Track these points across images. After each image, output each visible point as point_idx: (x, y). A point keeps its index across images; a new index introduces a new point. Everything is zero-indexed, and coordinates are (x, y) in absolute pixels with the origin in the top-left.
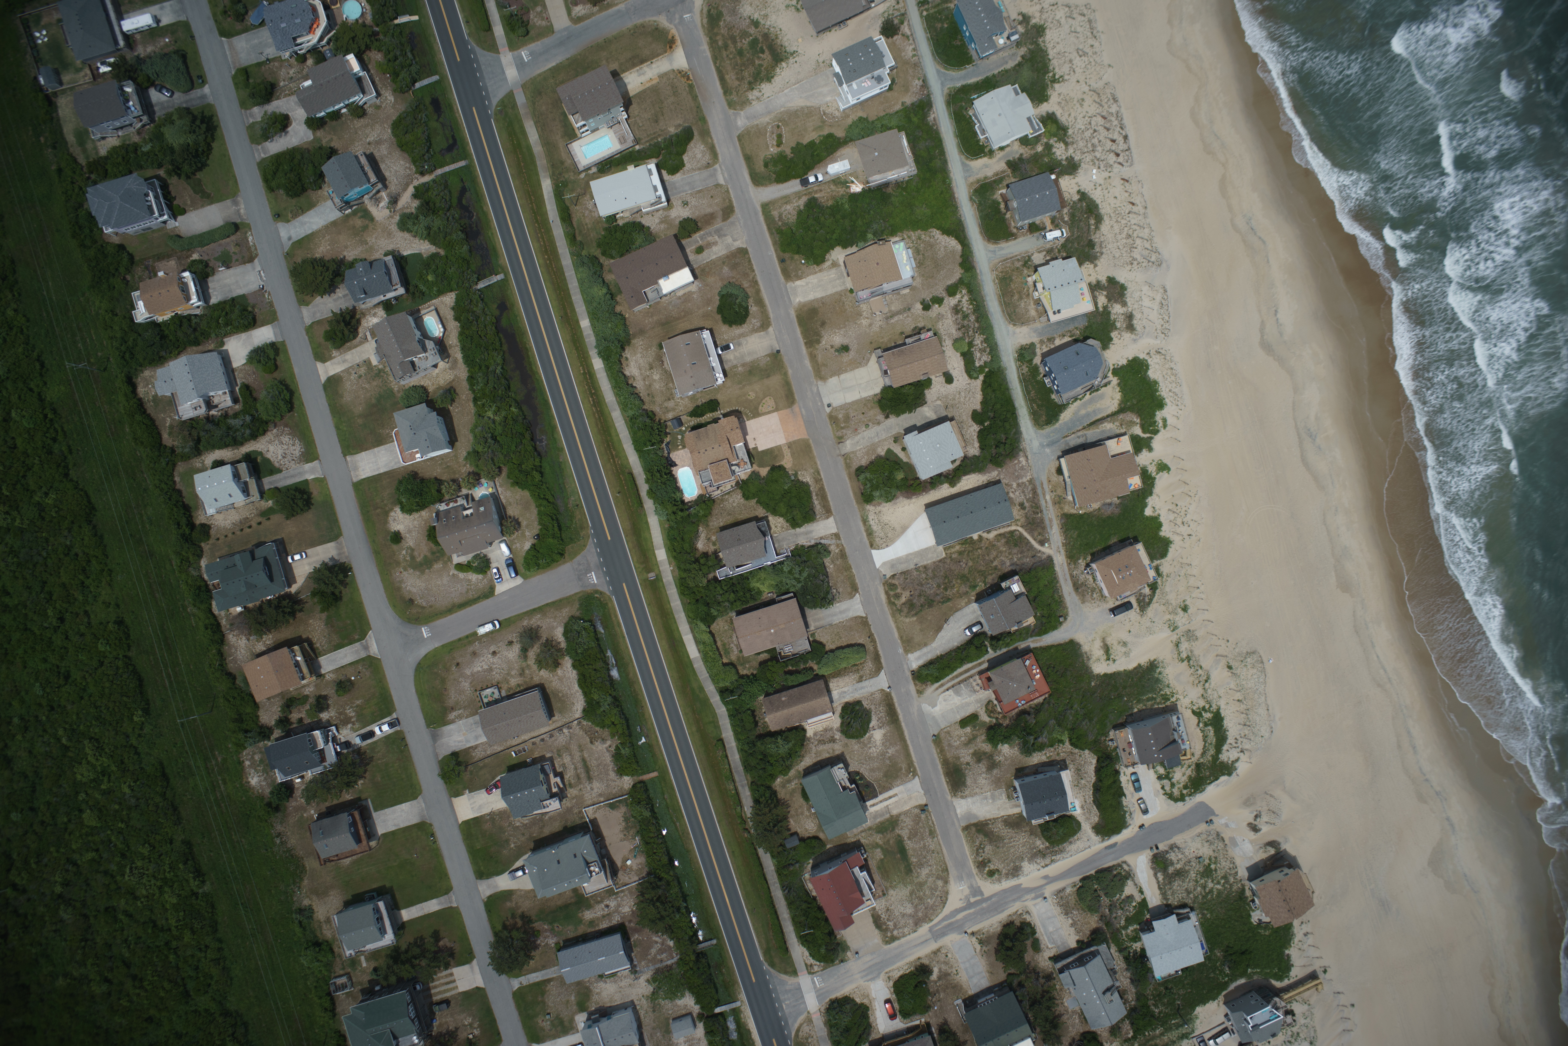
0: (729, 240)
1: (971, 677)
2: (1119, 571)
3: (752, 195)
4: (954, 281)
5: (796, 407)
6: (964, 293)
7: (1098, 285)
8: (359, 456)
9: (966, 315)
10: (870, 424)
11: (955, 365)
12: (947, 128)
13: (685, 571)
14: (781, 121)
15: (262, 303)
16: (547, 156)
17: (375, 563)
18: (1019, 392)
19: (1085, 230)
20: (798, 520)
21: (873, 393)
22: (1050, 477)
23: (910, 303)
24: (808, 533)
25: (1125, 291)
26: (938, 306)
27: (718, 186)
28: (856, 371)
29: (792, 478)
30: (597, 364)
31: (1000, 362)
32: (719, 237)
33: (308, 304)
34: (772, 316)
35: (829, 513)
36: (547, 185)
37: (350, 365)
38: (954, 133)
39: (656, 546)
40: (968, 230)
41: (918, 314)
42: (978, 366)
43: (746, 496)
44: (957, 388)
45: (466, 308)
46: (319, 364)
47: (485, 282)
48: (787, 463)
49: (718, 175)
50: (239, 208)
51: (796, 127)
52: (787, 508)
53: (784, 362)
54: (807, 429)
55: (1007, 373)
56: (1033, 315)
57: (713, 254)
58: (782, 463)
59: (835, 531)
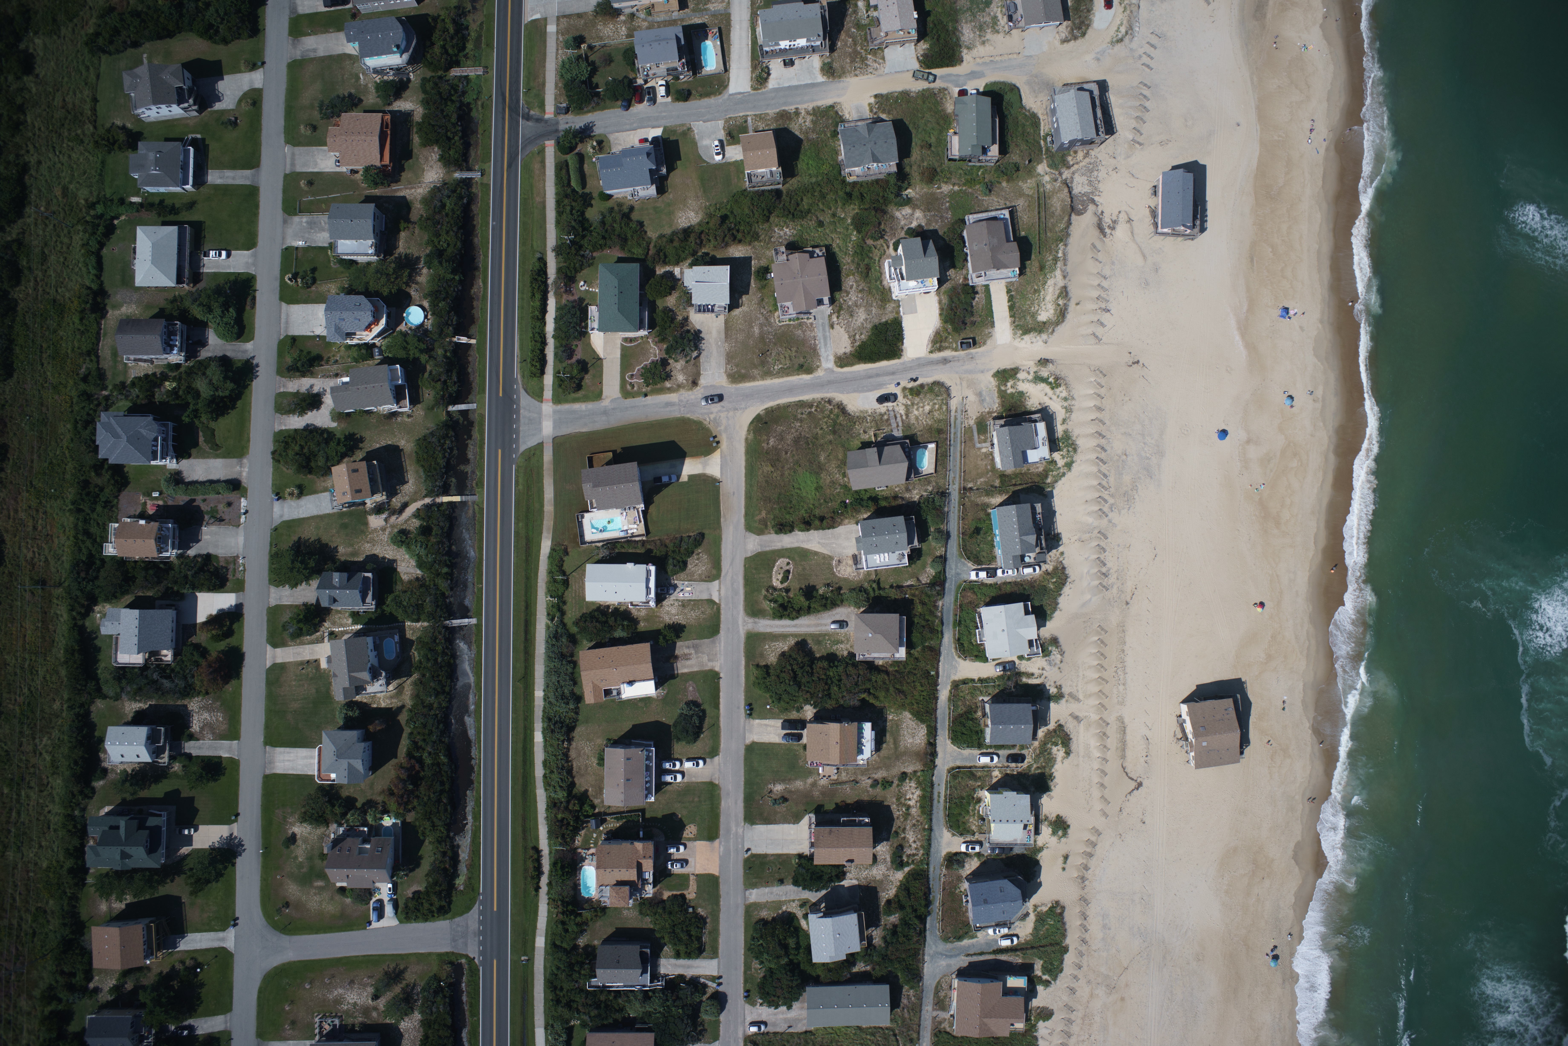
0: (705, 658)
3: (740, 622)
4: (909, 770)
5: (717, 842)
6: (913, 784)
7: (1046, 818)
8: (279, 750)
9: (908, 807)
10: (781, 881)
11: (883, 849)
12: (949, 619)
13: (558, 968)
14: (793, 559)
15: (235, 570)
16: (555, 517)
17: (261, 859)
18: (937, 897)
19: (1051, 760)
20: (682, 955)
21: (795, 852)
22: (938, 988)
23: (859, 777)
24: (689, 967)
25: (1070, 831)
26: (885, 788)
27: (711, 602)
28: (786, 826)
29: (691, 910)
30: (538, 737)
31: (928, 864)
32: (696, 652)
33: (277, 586)
34: (722, 746)
35: (714, 954)
36: (546, 546)
37: (299, 659)
38: (954, 627)
39: (538, 932)
40: (939, 725)
41: (865, 790)
42: (905, 859)
43: (641, 913)
44: (878, 872)
45: (428, 643)
46: (269, 648)
47: (456, 622)
48: (691, 894)
49: (714, 591)
50: (243, 469)
51: (804, 569)
52: (676, 939)
53: (719, 795)
54: (721, 866)
55: (931, 876)
56: (974, 828)
57: (685, 667)
58: (685, 892)
59: (715, 974)
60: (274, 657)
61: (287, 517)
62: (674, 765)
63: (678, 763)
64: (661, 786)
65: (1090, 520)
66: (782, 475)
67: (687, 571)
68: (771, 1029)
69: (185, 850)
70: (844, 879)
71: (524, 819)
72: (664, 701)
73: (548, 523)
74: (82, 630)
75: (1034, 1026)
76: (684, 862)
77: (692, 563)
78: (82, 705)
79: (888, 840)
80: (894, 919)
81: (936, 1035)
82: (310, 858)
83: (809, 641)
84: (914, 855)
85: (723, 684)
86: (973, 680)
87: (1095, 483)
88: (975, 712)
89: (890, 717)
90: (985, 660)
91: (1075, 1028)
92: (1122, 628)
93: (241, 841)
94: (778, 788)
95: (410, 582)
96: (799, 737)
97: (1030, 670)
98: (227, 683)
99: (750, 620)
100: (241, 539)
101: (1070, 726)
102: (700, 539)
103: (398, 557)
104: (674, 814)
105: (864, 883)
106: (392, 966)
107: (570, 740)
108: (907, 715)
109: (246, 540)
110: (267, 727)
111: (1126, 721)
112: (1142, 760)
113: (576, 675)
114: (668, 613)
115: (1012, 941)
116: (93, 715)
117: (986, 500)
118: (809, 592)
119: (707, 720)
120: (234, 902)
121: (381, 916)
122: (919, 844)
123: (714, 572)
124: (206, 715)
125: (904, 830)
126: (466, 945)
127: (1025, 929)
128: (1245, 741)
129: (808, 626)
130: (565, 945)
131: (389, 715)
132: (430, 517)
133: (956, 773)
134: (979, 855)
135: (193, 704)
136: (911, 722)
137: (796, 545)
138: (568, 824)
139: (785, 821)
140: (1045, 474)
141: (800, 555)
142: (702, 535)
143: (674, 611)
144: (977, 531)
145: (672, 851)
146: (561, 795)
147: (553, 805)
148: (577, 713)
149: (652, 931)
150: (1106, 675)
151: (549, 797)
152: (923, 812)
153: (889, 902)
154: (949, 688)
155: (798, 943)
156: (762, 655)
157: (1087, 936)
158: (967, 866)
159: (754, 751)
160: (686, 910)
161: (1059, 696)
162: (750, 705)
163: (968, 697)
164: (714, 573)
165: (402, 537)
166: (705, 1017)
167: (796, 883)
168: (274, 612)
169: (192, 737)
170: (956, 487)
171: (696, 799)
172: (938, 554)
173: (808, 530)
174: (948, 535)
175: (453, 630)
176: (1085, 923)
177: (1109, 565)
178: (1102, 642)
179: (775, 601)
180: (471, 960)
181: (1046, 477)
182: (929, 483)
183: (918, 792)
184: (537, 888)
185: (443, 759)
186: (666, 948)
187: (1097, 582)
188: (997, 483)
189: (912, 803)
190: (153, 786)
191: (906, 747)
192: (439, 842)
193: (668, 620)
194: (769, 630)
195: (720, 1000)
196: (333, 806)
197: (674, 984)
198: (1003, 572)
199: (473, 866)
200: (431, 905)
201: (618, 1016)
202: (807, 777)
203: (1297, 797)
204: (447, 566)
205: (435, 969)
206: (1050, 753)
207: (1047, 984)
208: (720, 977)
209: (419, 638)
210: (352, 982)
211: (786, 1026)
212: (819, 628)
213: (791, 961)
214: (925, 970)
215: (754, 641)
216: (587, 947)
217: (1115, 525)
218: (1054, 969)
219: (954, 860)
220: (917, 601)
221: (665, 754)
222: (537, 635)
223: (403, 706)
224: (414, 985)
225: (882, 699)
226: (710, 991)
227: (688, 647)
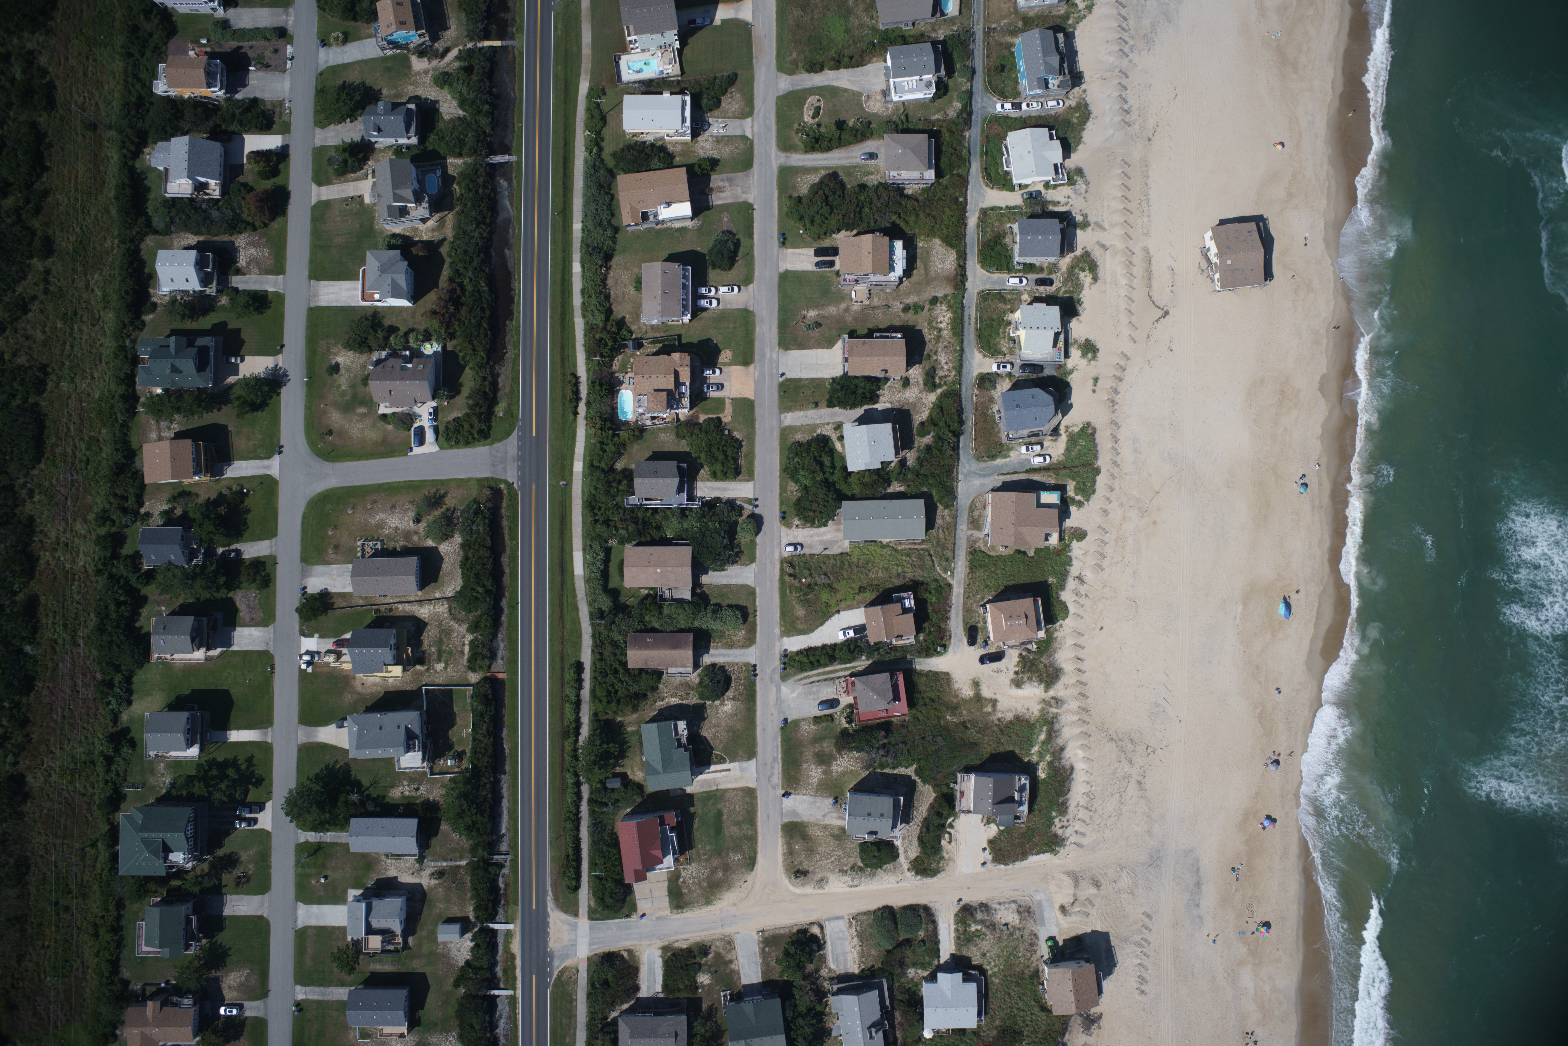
0: (738, 191)
1: (838, 678)
2: (1009, 617)
3: (773, 156)
4: (940, 294)
5: (752, 367)
6: (944, 308)
7: (1076, 341)
8: (323, 283)
9: (940, 330)
10: (816, 405)
11: (916, 373)
12: (976, 149)
13: (596, 488)
14: (823, 96)
15: (281, 113)
16: (593, 60)
17: (305, 389)
18: (970, 417)
19: (1079, 286)
20: (719, 474)
21: (829, 376)
22: (972, 508)
23: (891, 302)
24: (725, 489)
25: (1099, 355)
26: (916, 313)
27: (744, 138)
28: (820, 351)
29: (726, 432)
30: (577, 268)
31: (960, 384)
32: (730, 185)
33: (323, 127)
34: (757, 274)
35: (750, 477)
36: (584, 87)
37: (344, 196)
38: (981, 157)
39: (576, 457)
40: (968, 250)
41: (897, 315)
42: (937, 381)
43: (678, 436)
44: (910, 395)
45: (469, 176)
46: (314, 186)
47: (497, 159)
48: (727, 417)
49: (747, 127)
50: (289, 19)
51: (834, 105)
52: (712, 459)
53: (754, 321)
54: (755, 390)
55: (963, 396)
56: (1004, 349)
57: (719, 199)
58: (721, 416)
59: (751, 496)
60: (319, 195)
61: (331, 63)
62: (710, 291)
63: (713, 289)
64: (697, 311)
65: (1111, 59)
66: (812, 19)
67: (721, 108)
68: (806, 551)
69: (231, 380)
70: (877, 402)
71: (563, 348)
72: (699, 230)
73: (586, 65)
74: (132, 169)
75: (1068, 546)
76: (720, 386)
77: (725, 101)
78: (132, 241)
79: (920, 363)
80: (927, 440)
81: (971, 553)
82: (353, 386)
83: (840, 173)
84: (946, 376)
85: (756, 214)
86: (1001, 208)
87: (1115, 24)
88: (1004, 237)
89: (920, 245)
90: (1011, 188)
91: (1108, 550)
92: (1145, 164)
93: (285, 371)
94: (812, 314)
95: (452, 119)
96: (832, 264)
97: (1056, 199)
98: (273, 220)
99: (783, 155)
100: (287, 84)
101: (1096, 253)
102: (732, 79)
103: (440, 98)
104: (709, 340)
105: (897, 406)
106: (433, 491)
107: (608, 269)
108: (937, 241)
109: (292, 84)
110: (312, 261)
111: (1152, 251)
112: (1168, 290)
113: (613, 208)
114: (703, 148)
115: (1045, 460)
116: (143, 253)
117: (1009, 39)
118: (840, 125)
119: (741, 249)
120: (279, 430)
121: (421, 442)
122: (951, 365)
123: (747, 109)
124: (252, 251)
125: (936, 353)
126: (505, 470)
127: (1057, 449)
128: (1268, 274)
129: (839, 159)
130: (603, 465)
131: (432, 247)
132: (471, 58)
133: (985, 296)
134: (1010, 375)
135: (240, 240)
136: (941, 249)
137: (826, 83)
138: (606, 344)
139: (819, 345)
140: (1066, 17)
141: (831, 92)
142: (736, 75)
143: (708, 147)
144: (1003, 68)
145: (708, 373)
146: (599, 319)
147: (590, 329)
148: (615, 243)
149: (689, 453)
150: (1130, 206)
151: (586, 324)
152: (954, 334)
153: (922, 423)
154: (977, 215)
155: (832, 463)
156: (794, 188)
157: (1118, 459)
158: (998, 387)
159: (787, 279)
160: (723, 431)
161: (1085, 225)
162: (784, 234)
163: (997, 224)
164: (748, 111)
165: (443, 79)
166: (743, 537)
167: (831, 405)
168: (319, 153)
169: (238, 272)
170: (981, 27)
171: (731, 325)
172: (964, 89)
173: (838, 68)
174: (974, 72)
175: (493, 166)
176: (1116, 446)
177: (1131, 102)
178: (1126, 175)
179: (807, 135)
180: (510, 485)
181: (1068, 18)
182: (954, 24)
183: (949, 315)
184: (576, 413)
185: (483, 285)
186: (702, 471)
187: (1119, 118)
188: (1020, 24)
189: (943, 326)
190: (201, 318)
191: (936, 273)
192: (480, 368)
193: (702, 154)
194: (800, 164)
195: (757, 521)
196: (376, 332)
197: (711, 505)
198: (1028, 105)
199: (513, 393)
200: (472, 427)
201: (656, 535)
202: (839, 303)
203: (1321, 331)
204: (488, 103)
205: (474, 493)
206: (1078, 278)
207: (1080, 504)
208: (757, 499)
209: (461, 174)
210: (393, 507)
211: (822, 548)
212: (850, 161)
213: (826, 480)
214: (959, 489)
215: (786, 174)
216: (624, 470)
217: (1135, 65)
218: (1087, 490)
219: (986, 381)
220: (944, 130)
221: (700, 279)
222: (576, 171)
223: (444, 239)
224: (455, 509)
225: (912, 224)
226: (746, 513)
227: (723, 180)
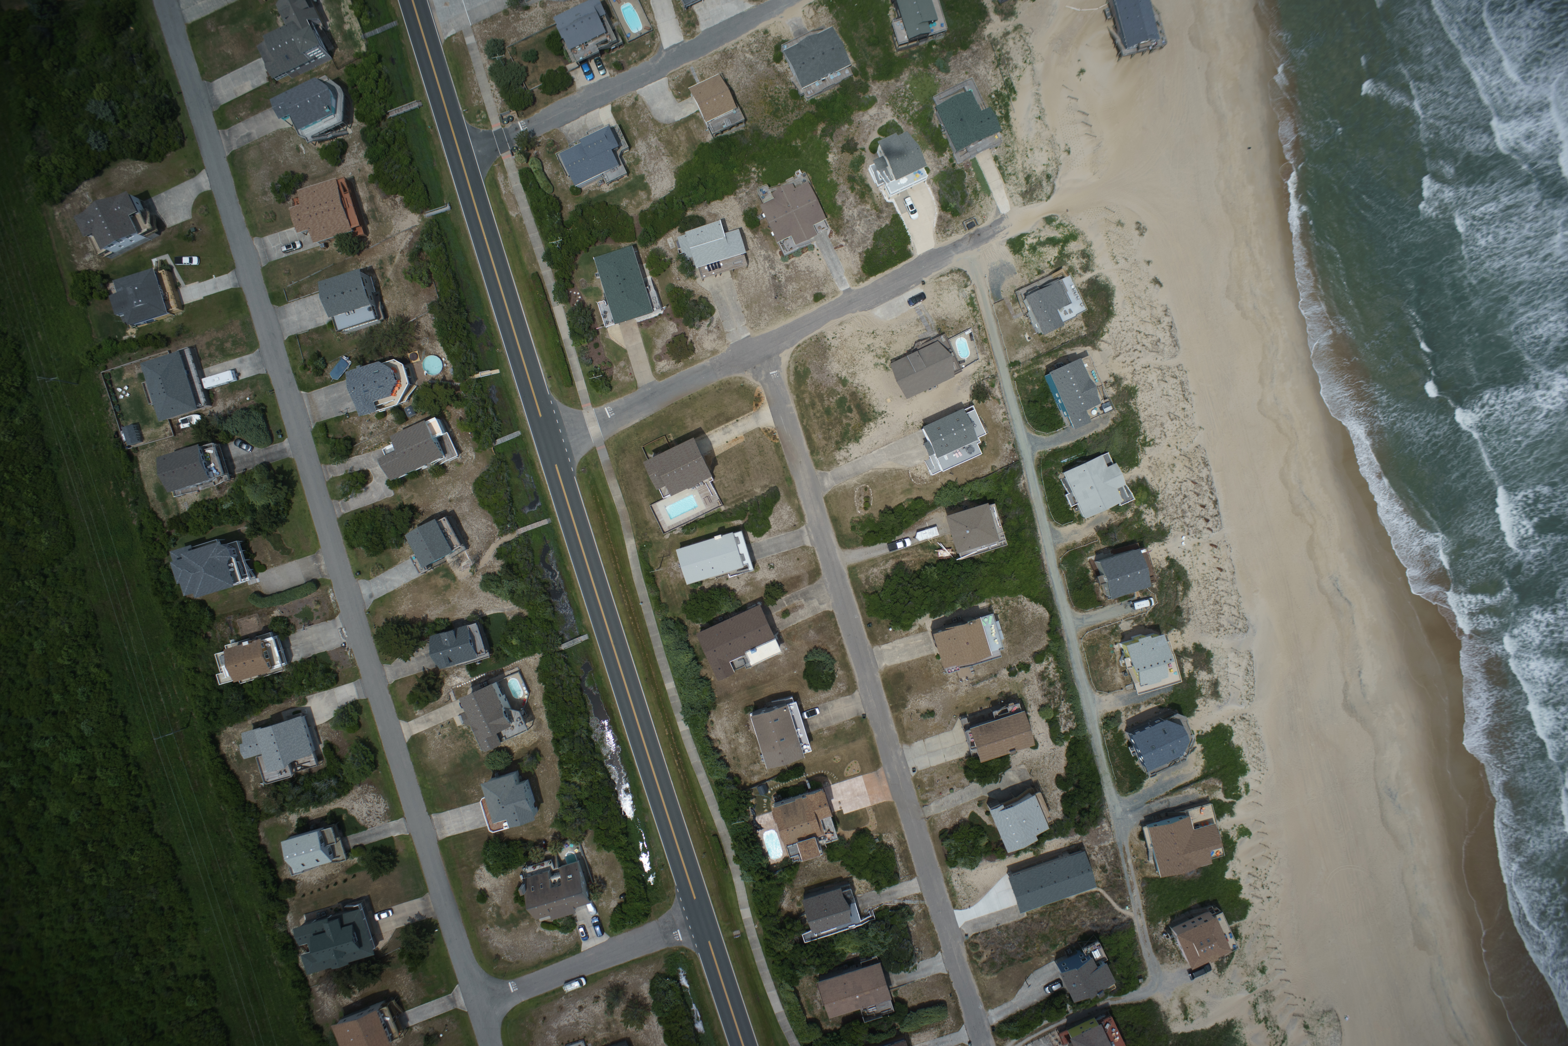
0: (815, 603)
1: (1050, 1032)
2: (1200, 945)
3: (839, 558)
4: (1040, 647)
5: (881, 770)
6: (1050, 660)
7: (1185, 652)
8: (444, 814)
12: (1036, 494)
13: (771, 932)
14: (869, 483)
15: (345, 660)
17: (461, 919)
19: (1174, 597)
20: (882, 884)
21: (957, 757)
23: (996, 669)
24: (890, 895)
25: (1213, 658)
27: (804, 548)
28: (942, 735)
29: (876, 841)
30: (683, 728)
31: (1084, 730)
32: (806, 600)
33: (390, 663)
34: (858, 678)
35: (912, 874)
36: (631, 546)
37: (434, 725)
39: (741, 905)
40: (1057, 600)
42: (1063, 731)
43: (830, 860)
45: (550, 672)
46: (402, 723)
47: (569, 644)
48: (872, 825)
49: (804, 536)
50: (321, 565)
52: (872, 872)
53: (870, 725)
54: (892, 792)
55: (1090, 740)
56: (1118, 682)
57: (799, 617)
58: (867, 826)
59: (917, 892)
60: (410, 730)
61: (377, 596)
67: (772, 526)
71: (694, 806)
73: (625, 522)
75: (1233, 847)
77: (774, 520)
78: (249, 833)
81: (1143, 884)
85: (840, 622)
86: (1076, 544)
88: (1088, 573)
90: (1081, 520)
94: (923, 702)
95: (513, 620)
98: (375, 768)
99: (848, 553)
100: (342, 629)
101: (1182, 559)
102: (774, 494)
108: (1024, 600)
109: (347, 627)
110: (425, 794)
113: (699, 658)
119: (836, 661)
120: (450, 965)
123: (798, 518)
126: (678, 938)
127: (1196, 763)
130: (769, 912)
131: (534, 750)
132: (510, 555)
133: (1087, 636)
135: (348, 802)
136: (1029, 605)
139: (940, 731)
142: (777, 488)
147: (715, 784)
151: (710, 779)
154: (1054, 558)
156: (868, 582)
158: (1123, 721)
159: (890, 676)
160: (872, 840)
161: (1162, 534)
162: (872, 633)
165: (491, 582)
168: (396, 688)
169: (357, 828)
170: (1004, 365)
175: (567, 653)
179: (863, 528)
180: (687, 950)
191: (1030, 626)
193: (770, 579)
194: (865, 558)
200: (636, 911)
208: (922, 894)
215: (857, 572)
216: (791, 912)
218: (1236, 790)
219: (1110, 719)
222: (651, 632)
223: (543, 741)
226: (914, 910)
227: (796, 598)
